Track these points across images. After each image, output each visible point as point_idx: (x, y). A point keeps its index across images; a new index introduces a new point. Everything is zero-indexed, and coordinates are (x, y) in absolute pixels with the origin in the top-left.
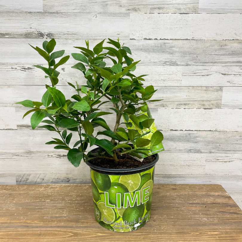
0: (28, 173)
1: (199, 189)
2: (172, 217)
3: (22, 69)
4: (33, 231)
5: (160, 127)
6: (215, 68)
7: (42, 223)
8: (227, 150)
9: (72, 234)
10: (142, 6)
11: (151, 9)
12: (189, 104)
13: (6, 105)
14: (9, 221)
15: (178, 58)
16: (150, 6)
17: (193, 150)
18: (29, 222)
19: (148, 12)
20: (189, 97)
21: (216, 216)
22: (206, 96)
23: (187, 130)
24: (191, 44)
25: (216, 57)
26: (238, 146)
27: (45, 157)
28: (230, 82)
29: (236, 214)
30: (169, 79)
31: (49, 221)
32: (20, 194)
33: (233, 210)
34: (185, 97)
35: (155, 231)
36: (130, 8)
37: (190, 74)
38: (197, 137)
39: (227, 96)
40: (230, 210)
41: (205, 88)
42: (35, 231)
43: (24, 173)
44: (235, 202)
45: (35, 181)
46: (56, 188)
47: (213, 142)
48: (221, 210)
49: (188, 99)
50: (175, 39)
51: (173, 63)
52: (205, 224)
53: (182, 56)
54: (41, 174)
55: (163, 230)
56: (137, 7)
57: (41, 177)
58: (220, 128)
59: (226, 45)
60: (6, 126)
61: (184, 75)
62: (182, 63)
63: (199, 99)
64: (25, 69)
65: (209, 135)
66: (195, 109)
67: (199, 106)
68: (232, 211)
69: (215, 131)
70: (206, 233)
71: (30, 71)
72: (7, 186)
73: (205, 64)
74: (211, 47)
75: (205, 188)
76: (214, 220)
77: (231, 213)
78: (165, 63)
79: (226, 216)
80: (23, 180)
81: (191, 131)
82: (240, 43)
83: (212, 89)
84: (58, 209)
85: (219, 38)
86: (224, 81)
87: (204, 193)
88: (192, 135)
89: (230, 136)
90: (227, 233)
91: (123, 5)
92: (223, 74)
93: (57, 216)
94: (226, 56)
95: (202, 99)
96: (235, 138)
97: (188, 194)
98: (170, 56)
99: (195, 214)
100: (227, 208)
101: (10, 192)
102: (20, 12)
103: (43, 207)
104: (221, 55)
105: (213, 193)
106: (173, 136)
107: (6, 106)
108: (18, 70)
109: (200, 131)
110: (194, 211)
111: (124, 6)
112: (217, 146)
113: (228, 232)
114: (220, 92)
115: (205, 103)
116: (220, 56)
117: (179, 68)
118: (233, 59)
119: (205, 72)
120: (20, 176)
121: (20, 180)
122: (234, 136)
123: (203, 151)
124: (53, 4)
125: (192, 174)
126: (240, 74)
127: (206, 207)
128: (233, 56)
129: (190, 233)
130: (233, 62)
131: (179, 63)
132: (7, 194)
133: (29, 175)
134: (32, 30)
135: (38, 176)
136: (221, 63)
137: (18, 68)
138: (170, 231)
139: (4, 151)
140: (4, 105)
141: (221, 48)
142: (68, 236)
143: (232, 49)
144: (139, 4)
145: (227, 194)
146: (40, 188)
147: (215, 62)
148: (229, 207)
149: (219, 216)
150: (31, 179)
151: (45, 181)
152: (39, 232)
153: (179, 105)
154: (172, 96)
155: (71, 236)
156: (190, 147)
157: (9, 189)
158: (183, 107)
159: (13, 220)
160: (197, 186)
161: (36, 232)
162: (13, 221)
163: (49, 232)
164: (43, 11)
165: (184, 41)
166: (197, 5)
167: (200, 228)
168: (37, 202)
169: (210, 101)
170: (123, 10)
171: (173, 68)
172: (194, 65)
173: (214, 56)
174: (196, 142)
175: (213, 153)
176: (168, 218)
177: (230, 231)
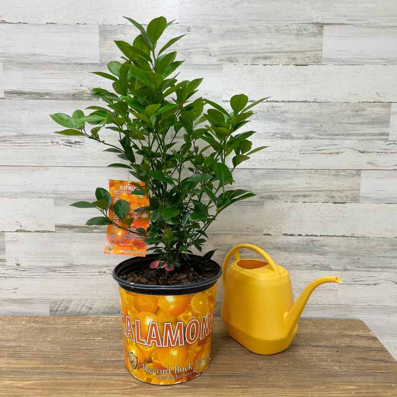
0: (68, 298)
1: (328, 326)
2: (286, 364)
3: (66, 144)
4: (78, 379)
5: (268, 229)
6: (348, 143)
7: (92, 369)
8: (371, 266)
9: (136, 385)
10: (240, 55)
11: (253, 59)
12: (310, 196)
13: (41, 195)
14: (42, 366)
15: (293, 128)
16: (252, 56)
17: (318, 265)
18: (72, 367)
19: (250, 63)
20: (309, 186)
21: (352, 365)
22: (336, 184)
23: (308, 234)
24: (312, 108)
25: (350, 127)
26: (387, 260)
27: (95, 274)
28: (371, 163)
29: (383, 362)
30: (280, 159)
31: (102, 367)
32: (57, 329)
33: (379, 356)
34: (304, 185)
35: (260, 383)
36: (224, 57)
37: (310, 152)
38: (324, 246)
39: (367, 184)
40: (375, 356)
41: (334, 172)
42: (82, 379)
43: (62, 298)
44: (383, 346)
45: (78, 311)
46: (111, 320)
47: (348, 254)
48: (361, 356)
49: (308, 188)
50: (289, 102)
51: (285, 135)
52: (335, 375)
53: (299, 125)
54: (87, 300)
55: (271, 382)
56: (233, 56)
57: (88, 304)
58: (359, 232)
59: (363, 110)
60: (38, 226)
61: (302, 153)
62: (300, 136)
63: (325, 189)
64: (70, 143)
65: (342, 243)
66: (320, 203)
67: (326, 198)
68: (378, 358)
69: (351, 237)
70: (337, 388)
71: (77, 146)
72: (36, 317)
73: (333, 137)
74: (341, 113)
75: (338, 324)
76: (350, 369)
77: (376, 360)
78: (274, 134)
79: (368, 364)
80: (60, 309)
81: (314, 236)
82: (384, 106)
83: (344, 173)
84: (114, 350)
85: (353, 100)
86: (362, 161)
87: (336, 332)
88: (316, 242)
89: (374, 244)
90: (368, 388)
91: (213, 53)
92: (360, 152)
93: (114, 359)
94: (365, 126)
95: (330, 188)
96: (382, 248)
97: (312, 333)
98: (281, 125)
99: (320, 360)
100: (370, 354)
101: (41, 325)
102: (68, 64)
103: (91, 347)
104: (357, 124)
105: (349, 333)
106: (287, 244)
107: (40, 197)
108: (61, 144)
109: (328, 236)
110: (318, 356)
111: (215, 56)
112: (355, 260)
113: (371, 386)
114: (356, 179)
115: (334, 194)
116: (354, 125)
117: (295, 142)
118: (375, 129)
119: (333, 149)
120: (56, 302)
121: (55, 309)
122: (381, 245)
123: (333, 267)
124: (114, 52)
125: (317, 304)
126: (386, 151)
127: (337, 351)
128: (375, 126)
129: (312, 387)
130: (375, 135)
131: (295, 136)
132: (37, 329)
133: (70, 301)
134: (83, 89)
135: (83, 302)
136: (358, 135)
137: (61, 142)
138: (283, 384)
139: (35, 264)
140: (39, 195)
141: (357, 113)
142: (130, 387)
143: (373, 116)
144: (236, 52)
145: (372, 334)
146: (87, 321)
147: (349, 135)
148: (374, 352)
149: (357, 364)
150: (72, 307)
151: (93, 311)
152: (87, 381)
153: (296, 198)
154: (284, 183)
155: (135, 387)
156: (313, 261)
157: (41, 322)
158: (302, 199)
159: (48, 364)
160: (326, 322)
161: (84, 381)
162: (49, 366)
163: (102, 381)
164: (99, 62)
165: (302, 103)
166: (320, 52)
167: (328, 380)
168: (82, 340)
169: (342, 191)
170: (214, 60)
171: (287, 143)
172: (316, 138)
173: (347, 125)
174: (322, 254)
175: (349, 270)
176: (279, 366)
177: (373, 384)
